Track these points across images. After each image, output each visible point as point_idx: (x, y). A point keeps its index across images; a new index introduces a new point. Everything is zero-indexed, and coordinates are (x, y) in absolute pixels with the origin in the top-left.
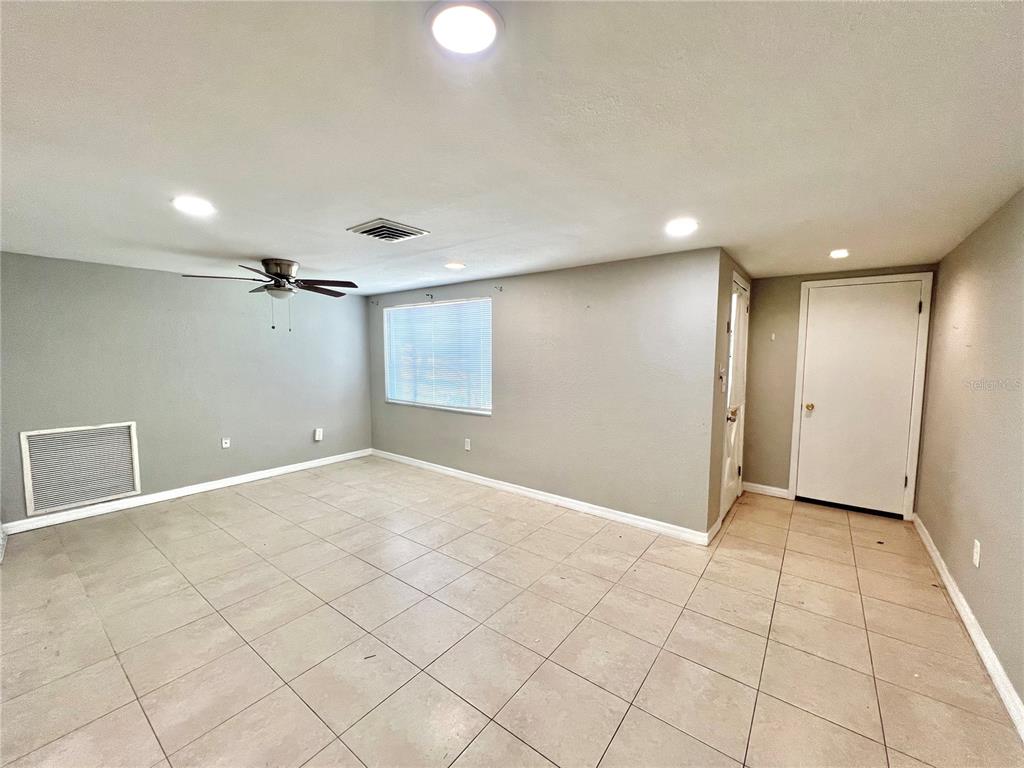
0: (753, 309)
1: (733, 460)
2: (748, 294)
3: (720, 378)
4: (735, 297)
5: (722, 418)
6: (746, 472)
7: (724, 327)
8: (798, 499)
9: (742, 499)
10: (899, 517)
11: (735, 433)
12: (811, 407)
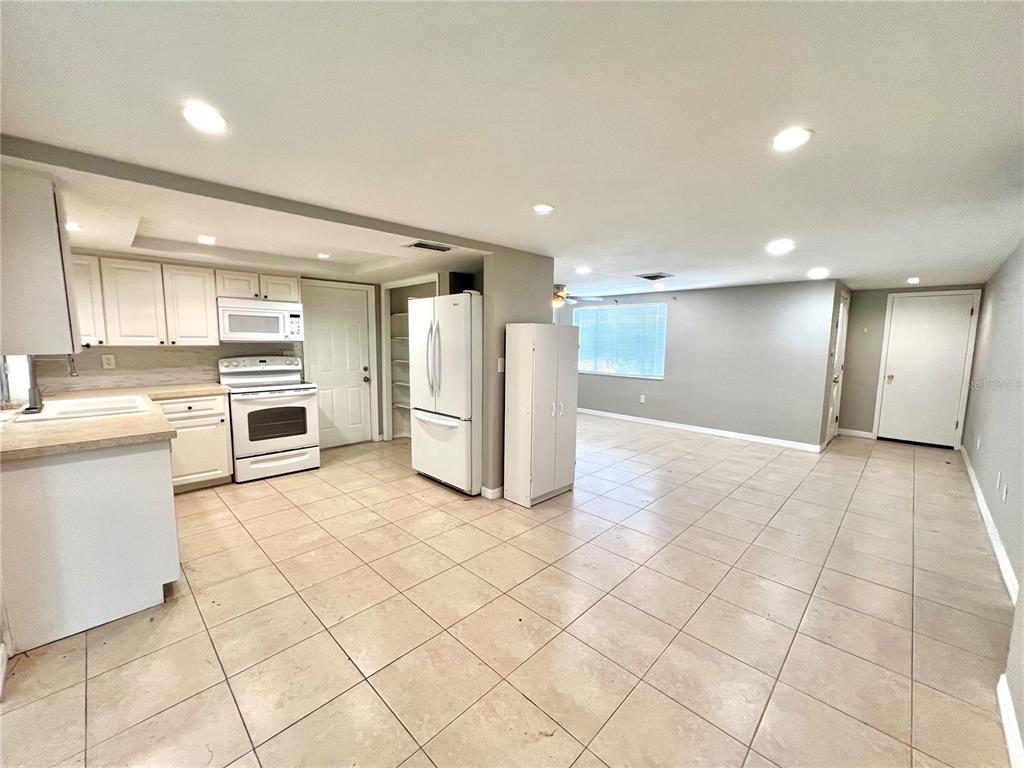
0: (851, 311)
1: (834, 410)
2: (848, 302)
3: (831, 355)
4: (842, 305)
5: (831, 381)
6: (841, 421)
7: (835, 324)
8: (879, 438)
9: (837, 437)
10: (951, 448)
11: (836, 391)
12: (891, 377)
